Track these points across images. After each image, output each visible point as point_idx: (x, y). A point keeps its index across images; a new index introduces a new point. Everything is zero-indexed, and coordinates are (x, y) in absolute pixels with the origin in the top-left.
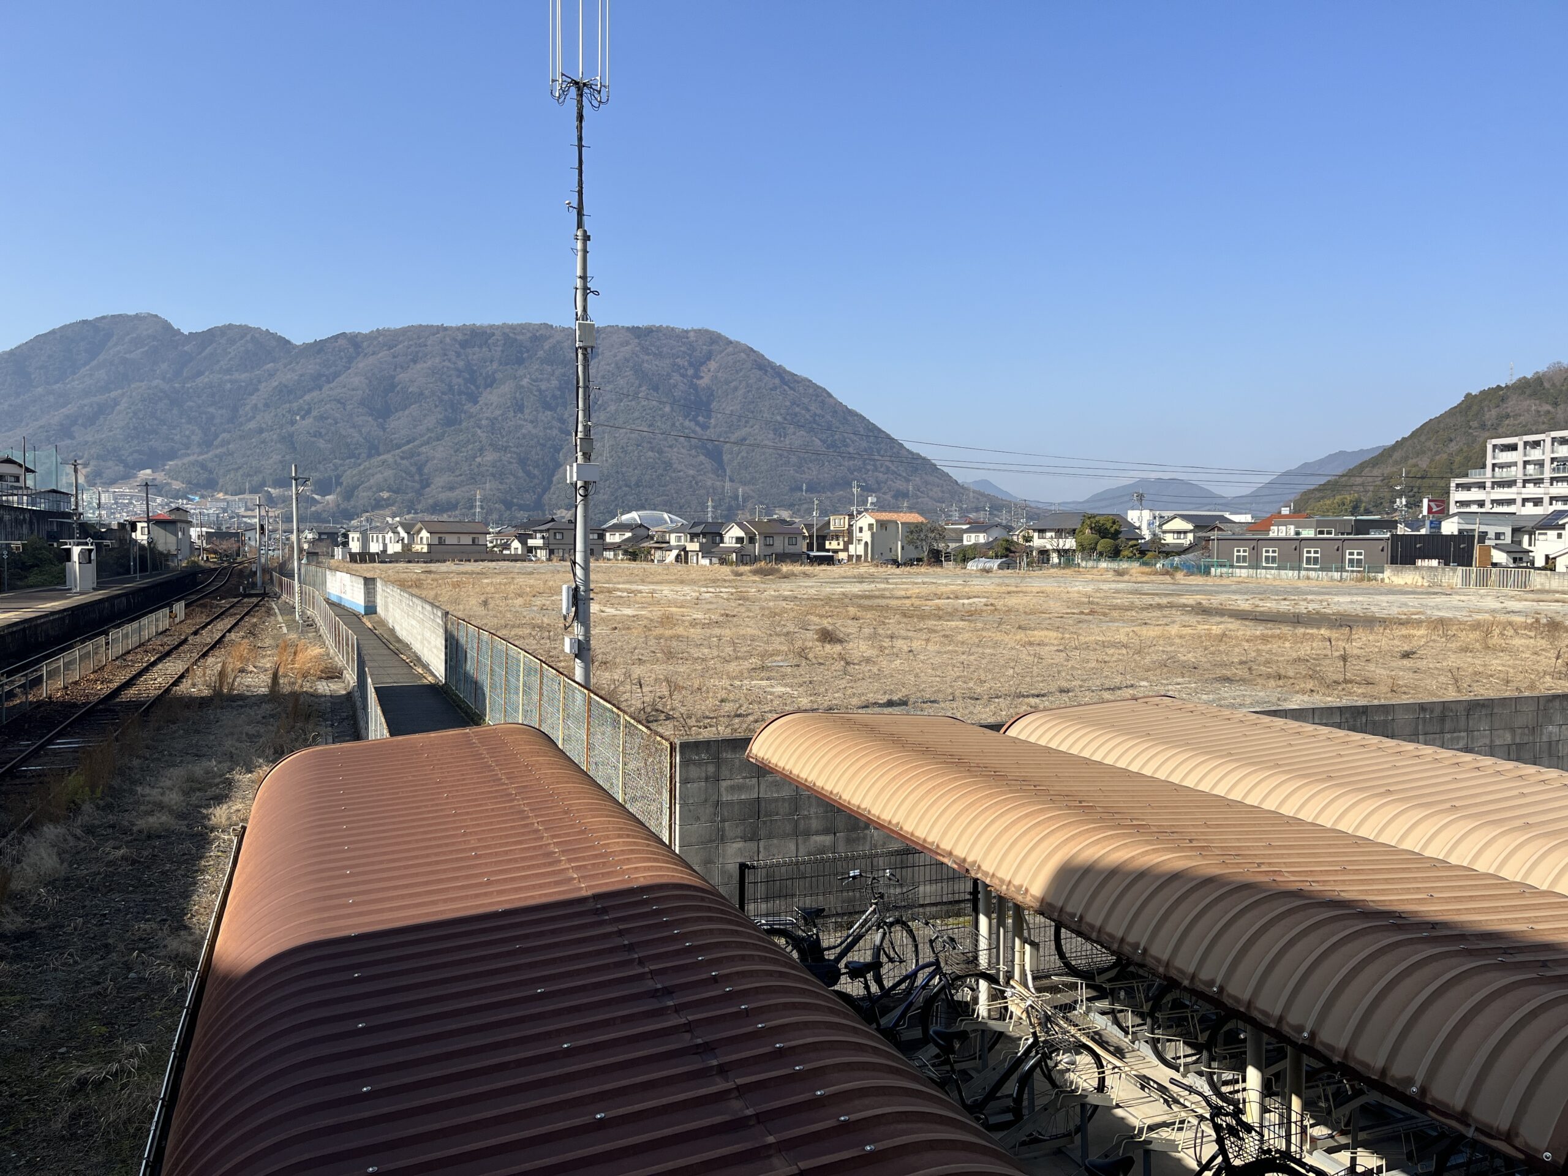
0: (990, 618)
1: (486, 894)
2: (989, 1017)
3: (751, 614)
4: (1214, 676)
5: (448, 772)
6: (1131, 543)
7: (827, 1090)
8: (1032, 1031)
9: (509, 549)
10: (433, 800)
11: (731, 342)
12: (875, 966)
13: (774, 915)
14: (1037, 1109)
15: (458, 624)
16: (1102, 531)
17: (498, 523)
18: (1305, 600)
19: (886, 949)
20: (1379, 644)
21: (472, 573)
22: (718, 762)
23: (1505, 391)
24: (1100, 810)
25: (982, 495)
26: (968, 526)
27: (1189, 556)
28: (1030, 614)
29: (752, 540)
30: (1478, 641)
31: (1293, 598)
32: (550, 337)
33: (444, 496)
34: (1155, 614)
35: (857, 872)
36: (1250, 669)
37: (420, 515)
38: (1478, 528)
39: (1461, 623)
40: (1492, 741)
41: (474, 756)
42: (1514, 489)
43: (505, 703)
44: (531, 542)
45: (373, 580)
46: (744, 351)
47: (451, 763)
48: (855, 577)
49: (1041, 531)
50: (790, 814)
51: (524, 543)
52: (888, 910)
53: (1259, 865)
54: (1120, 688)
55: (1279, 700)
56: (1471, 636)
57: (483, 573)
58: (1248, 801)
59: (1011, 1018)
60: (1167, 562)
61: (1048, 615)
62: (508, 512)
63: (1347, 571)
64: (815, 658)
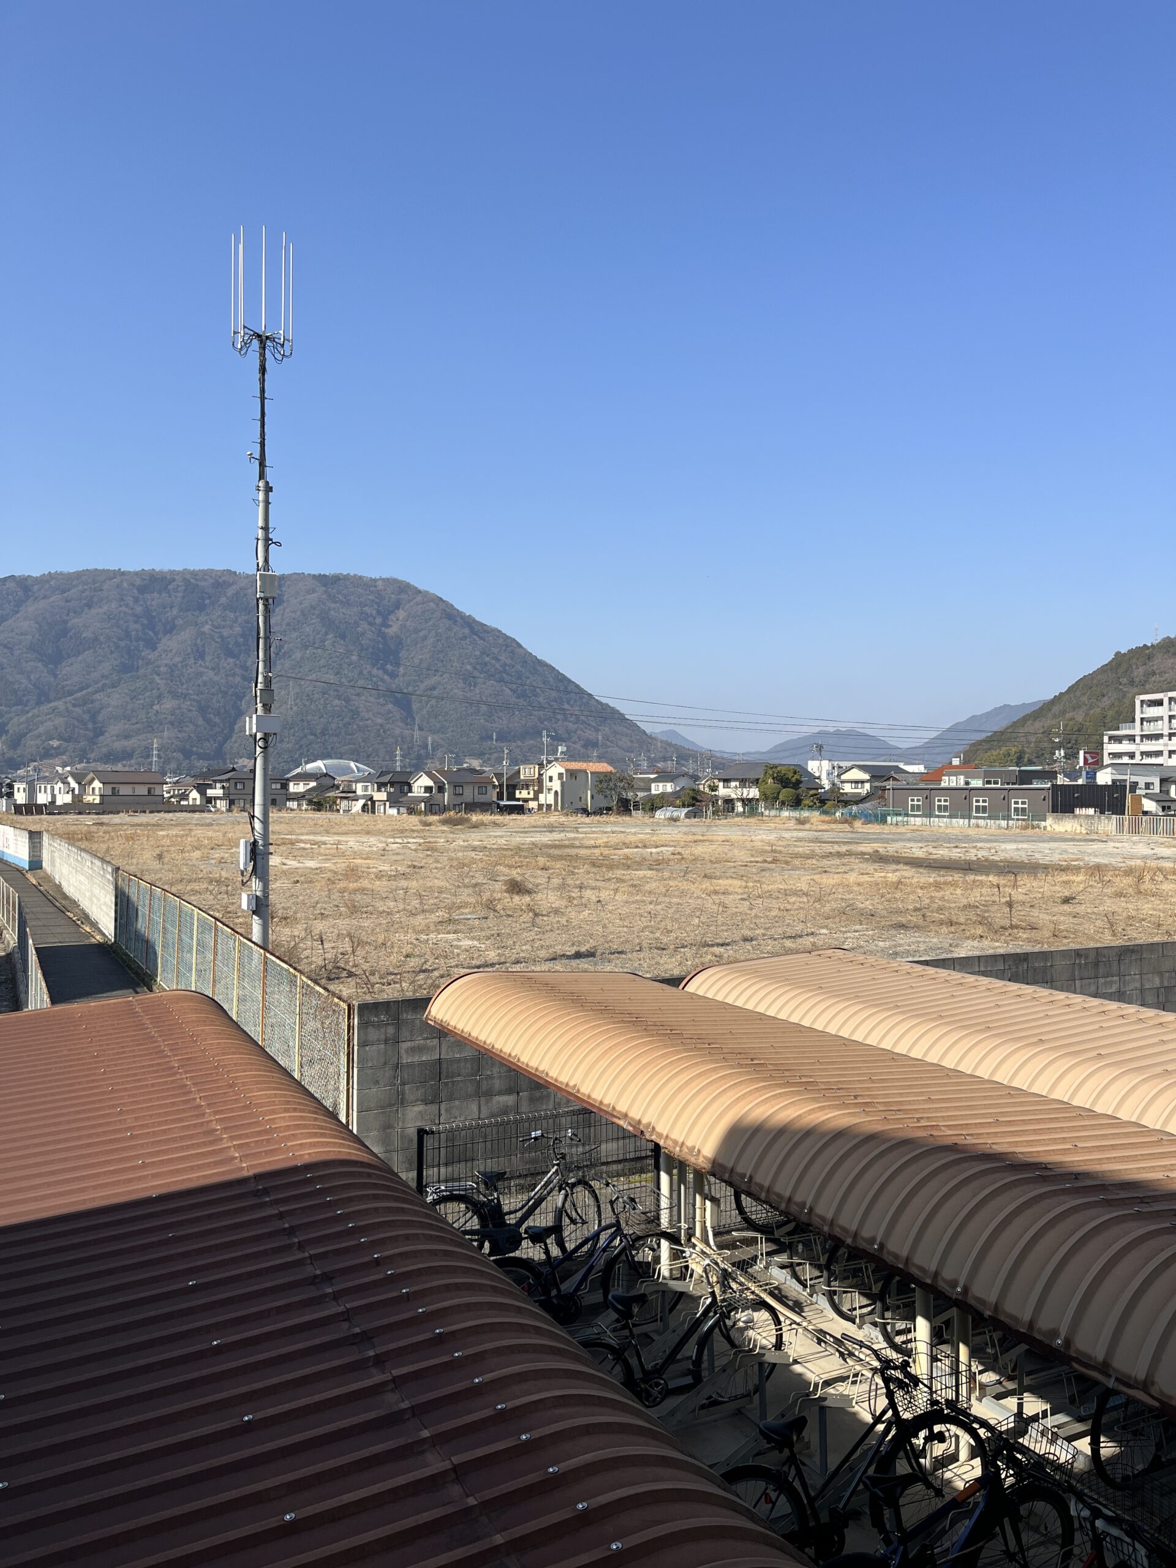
0: (677, 867)
1: (139, 1178)
2: (672, 1278)
3: (439, 865)
4: (890, 923)
5: (107, 1045)
6: (812, 792)
7: (485, 1376)
8: (710, 1290)
9: (187, 799)
10: (89, 1076)
11: (420, 592)
12: (556, 1229)
13: (453, 1180)
14: (716, 1370)
15: (130, 880)
16: (784, 781)
17: (175, 773)
18: (975, 847)
19: (569, 1211)
20: (1042, 890)
21: (148, 824)
22: (398, 1023)
23: (1151, 650)
24: (771, 1067)
25: (670, 744)
26: (655, 776)
27: (867, 805)
28: (716, 863)
29: (441, 789)
30: (1130, 886)
31: (964, 845)
32: (233, 583)
33: (118, 745)
34: (834, 862)
35: (539, 1133)
36: (923, 916)
37: (92, 765)
38: (1129, 778)
39: (1115, 869)
40: (1142, 985)
41: (137, 1026)
42: (1161, 741)
43: (178, 963)
44: (210, 792)
45: (39, 833)
46: (433, 600)
47: (111, 1034)
48: (545, 827)
49: (726, 781)
50: (472, 1075)
51: (202, 793)
52: (570, 1171)
53: (919, 1120)
54: (801, 936)
55: (951, 945)
56: (1124, 881)
57: (158, 825)
58: (912, 1055)
59: (691, 1276)
60: (845, 811)
61: (732, 864)
62: (187, 761)
63: (1013, 819)
64: (504, 909)
